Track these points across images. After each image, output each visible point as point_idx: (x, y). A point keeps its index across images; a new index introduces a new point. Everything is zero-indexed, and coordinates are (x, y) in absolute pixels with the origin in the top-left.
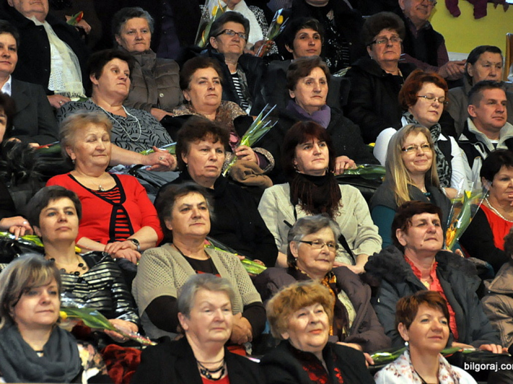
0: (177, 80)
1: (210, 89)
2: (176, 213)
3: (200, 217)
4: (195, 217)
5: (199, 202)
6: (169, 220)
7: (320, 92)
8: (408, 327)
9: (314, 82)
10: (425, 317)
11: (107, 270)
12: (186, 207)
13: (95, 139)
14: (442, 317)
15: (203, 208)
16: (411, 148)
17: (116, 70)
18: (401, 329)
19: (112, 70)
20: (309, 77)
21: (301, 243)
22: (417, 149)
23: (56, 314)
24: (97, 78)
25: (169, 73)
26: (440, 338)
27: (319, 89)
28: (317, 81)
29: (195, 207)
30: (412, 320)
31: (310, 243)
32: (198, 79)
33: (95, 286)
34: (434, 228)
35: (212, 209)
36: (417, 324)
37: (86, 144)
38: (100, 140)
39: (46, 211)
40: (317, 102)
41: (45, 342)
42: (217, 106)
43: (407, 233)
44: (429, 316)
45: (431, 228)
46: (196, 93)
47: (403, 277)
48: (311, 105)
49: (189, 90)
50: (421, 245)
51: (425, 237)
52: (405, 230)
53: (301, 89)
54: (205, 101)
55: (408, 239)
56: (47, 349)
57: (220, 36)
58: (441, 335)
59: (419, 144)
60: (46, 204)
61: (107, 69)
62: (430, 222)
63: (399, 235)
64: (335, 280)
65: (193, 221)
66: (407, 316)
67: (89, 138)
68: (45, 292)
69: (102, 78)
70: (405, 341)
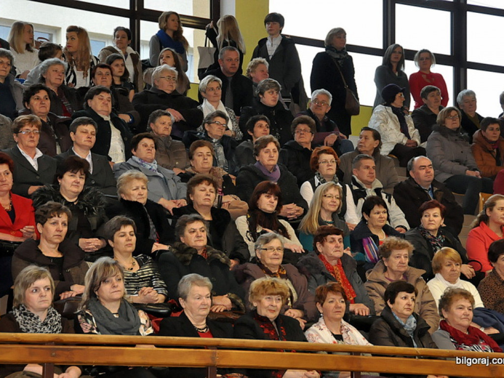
0: (185, 154)
1: (205, 159)
2: (187, 233)
3: (201, 237)
4: (198, 237)
5: (201, 227)
6: (182, 237)
7: (273, 157)
8: (322, 305)
9: (270, 152)
10: (331, 300)
11: (150, 269)
12: (193, 230)
13: (137, 189)
14: (341, 298)
15: (203, 231)
16: (329, 197)
17: (146, 146)
18: (318, 306)
19: (143, 145)
20: (266, 148)
21: (262, 250)
22: (333, 197)
23: (123, 292)
24: (135, 151)
25: (180, 150)
26: (340, 312)
27: (272, 156)
28: (271, 151)
29: (198, 230)
30: (324, 301)
31: (266, 249)
32: (198, 153)
33: (143, 279)
34: (339, 245)
35: (208, 231)
36: (326, 304)
37: (132, 192)
38: (140, 189)
39: (119, 234)
40: (272, 163)
41: (118, 308)
42: (209, 169)
43: (323, 245)
44: (334, 299)
45: (337, 244)
46: (196, 161)
47: (321, 270)
48: (268, 165)
49: (193, 160)
50: (331, 254)
51: (334, 250)
52: (322, 243)
53: (262, 156)
54: (201, 166)
55: (323, 248)
56: (120, 312)
57: (211, 124)
58: (340, 310)
59: (334, 195)
60: (119, 229)
61: (140, 146)
62: (337, 240)
63: (318, 245)
64: (285, 273)
65: (196, 239)
66: (321, 299)
67: (134, 188)
68: (114, 279)
69: (137, 151)
70: (321, 313)
